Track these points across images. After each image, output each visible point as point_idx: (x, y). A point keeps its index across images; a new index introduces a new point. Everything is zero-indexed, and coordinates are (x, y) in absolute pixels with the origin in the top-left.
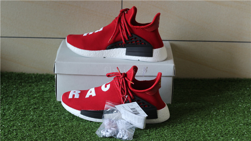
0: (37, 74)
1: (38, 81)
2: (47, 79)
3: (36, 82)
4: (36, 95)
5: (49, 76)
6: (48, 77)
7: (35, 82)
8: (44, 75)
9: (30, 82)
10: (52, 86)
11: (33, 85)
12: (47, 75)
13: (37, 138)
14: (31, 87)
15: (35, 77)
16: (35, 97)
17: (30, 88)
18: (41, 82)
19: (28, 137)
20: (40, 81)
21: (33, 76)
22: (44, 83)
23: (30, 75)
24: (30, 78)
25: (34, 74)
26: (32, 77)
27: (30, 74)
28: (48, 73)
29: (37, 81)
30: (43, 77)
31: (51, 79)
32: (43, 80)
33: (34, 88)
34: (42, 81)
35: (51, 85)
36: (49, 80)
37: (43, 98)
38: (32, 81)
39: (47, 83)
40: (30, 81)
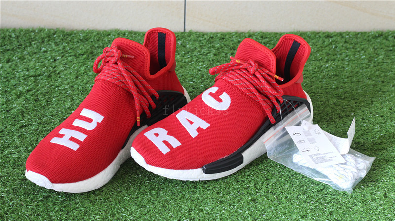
0: (21, 30)
1: (23, 46)
2: (40, 41)
3: (19, 48)
4: (21, 88)
5: (44, 32)
6: (43, 35)
7: (18, 50)
8: (34, 31)
9: (8, 50)
10: (52, 60)
11: (14, 57)
12: (41, 30)
13: (31, 215)
14: (10, 64)
15: (17, 37)
16: (21, 93)
17: (8, 65)
18: (29, 49)
19: (13, 213)
20: (28, 44)
21: (13, 36)
22: (35, 51)
23: (8, 34)
24: (7, 39)
25: (14, 30)
26: (11, 36)
27: (7, 30)
28: (42, 26)
29: (21, 45)
30: (32, 37)
31: (49, 40)
32: (33, 43)
33: (16, 65)
34: (30, 45)
35: (50, 57)
36: (45, 42)
37: (37, 96)
38: (12, 47)
39: (41, 49)
40: (8, 47)
